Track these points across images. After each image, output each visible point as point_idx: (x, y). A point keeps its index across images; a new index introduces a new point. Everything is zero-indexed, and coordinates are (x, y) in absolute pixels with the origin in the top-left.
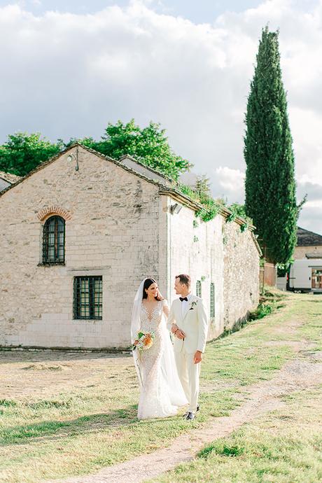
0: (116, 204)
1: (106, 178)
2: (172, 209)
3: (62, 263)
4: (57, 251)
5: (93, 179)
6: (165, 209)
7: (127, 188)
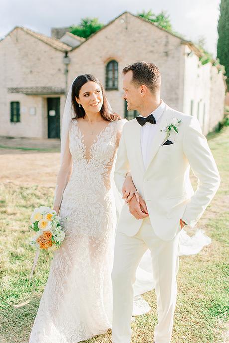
0: (152, 52)
1: (146, 34)
2: (188, 54)
3: (117, 89)
4: (113, 82)
5: (137, 35)
6: (184, 54)
7: (159, 40)
